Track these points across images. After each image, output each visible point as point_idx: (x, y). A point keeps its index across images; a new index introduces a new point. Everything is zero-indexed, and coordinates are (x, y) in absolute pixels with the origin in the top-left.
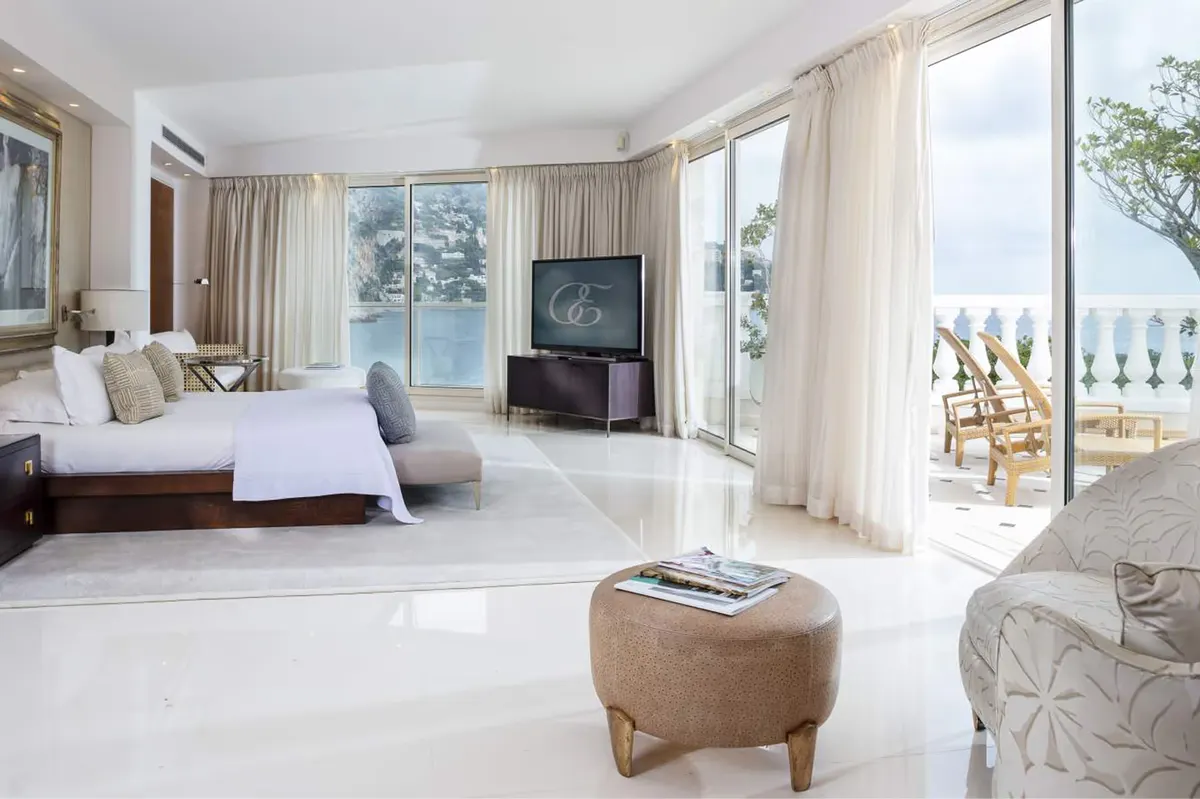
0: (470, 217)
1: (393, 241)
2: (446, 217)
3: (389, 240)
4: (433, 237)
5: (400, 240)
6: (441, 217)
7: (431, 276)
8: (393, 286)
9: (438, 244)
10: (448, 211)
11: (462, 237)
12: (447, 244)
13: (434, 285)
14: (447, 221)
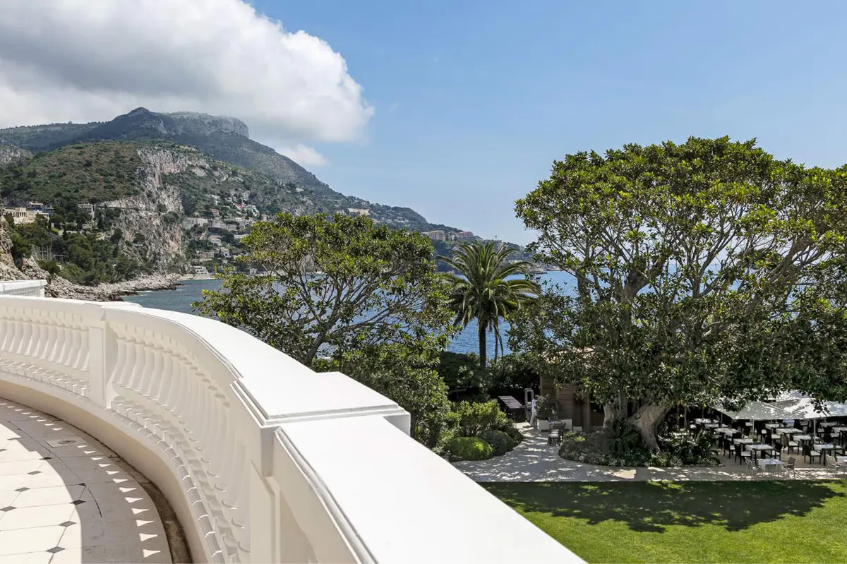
0: (257, 207)
1: (196, 226)
2: (238, 207)
3: (193, 225)
4: (228, 223)
5: (201, 225)
6: (234, 207)
7: (225, 251)
8: (195, 260)
9: (232, 228)
10: (239, 203)
11: (250, 223)
12: (238, 228)
13: (227, 259)
14: (239, 211)
